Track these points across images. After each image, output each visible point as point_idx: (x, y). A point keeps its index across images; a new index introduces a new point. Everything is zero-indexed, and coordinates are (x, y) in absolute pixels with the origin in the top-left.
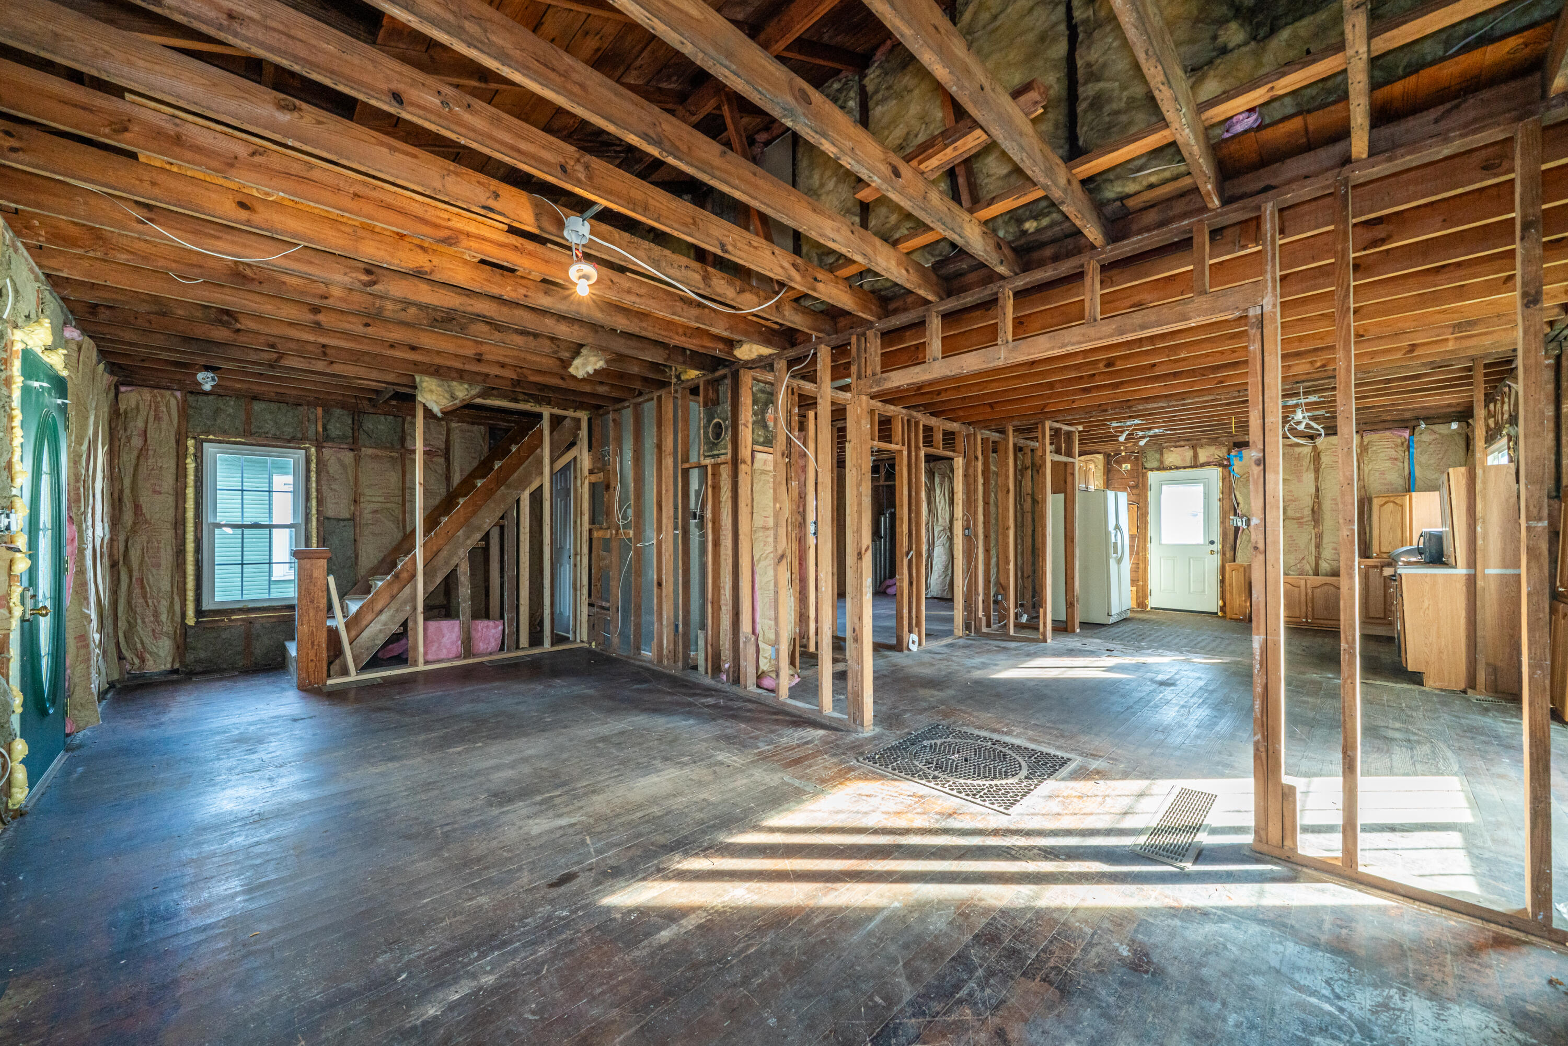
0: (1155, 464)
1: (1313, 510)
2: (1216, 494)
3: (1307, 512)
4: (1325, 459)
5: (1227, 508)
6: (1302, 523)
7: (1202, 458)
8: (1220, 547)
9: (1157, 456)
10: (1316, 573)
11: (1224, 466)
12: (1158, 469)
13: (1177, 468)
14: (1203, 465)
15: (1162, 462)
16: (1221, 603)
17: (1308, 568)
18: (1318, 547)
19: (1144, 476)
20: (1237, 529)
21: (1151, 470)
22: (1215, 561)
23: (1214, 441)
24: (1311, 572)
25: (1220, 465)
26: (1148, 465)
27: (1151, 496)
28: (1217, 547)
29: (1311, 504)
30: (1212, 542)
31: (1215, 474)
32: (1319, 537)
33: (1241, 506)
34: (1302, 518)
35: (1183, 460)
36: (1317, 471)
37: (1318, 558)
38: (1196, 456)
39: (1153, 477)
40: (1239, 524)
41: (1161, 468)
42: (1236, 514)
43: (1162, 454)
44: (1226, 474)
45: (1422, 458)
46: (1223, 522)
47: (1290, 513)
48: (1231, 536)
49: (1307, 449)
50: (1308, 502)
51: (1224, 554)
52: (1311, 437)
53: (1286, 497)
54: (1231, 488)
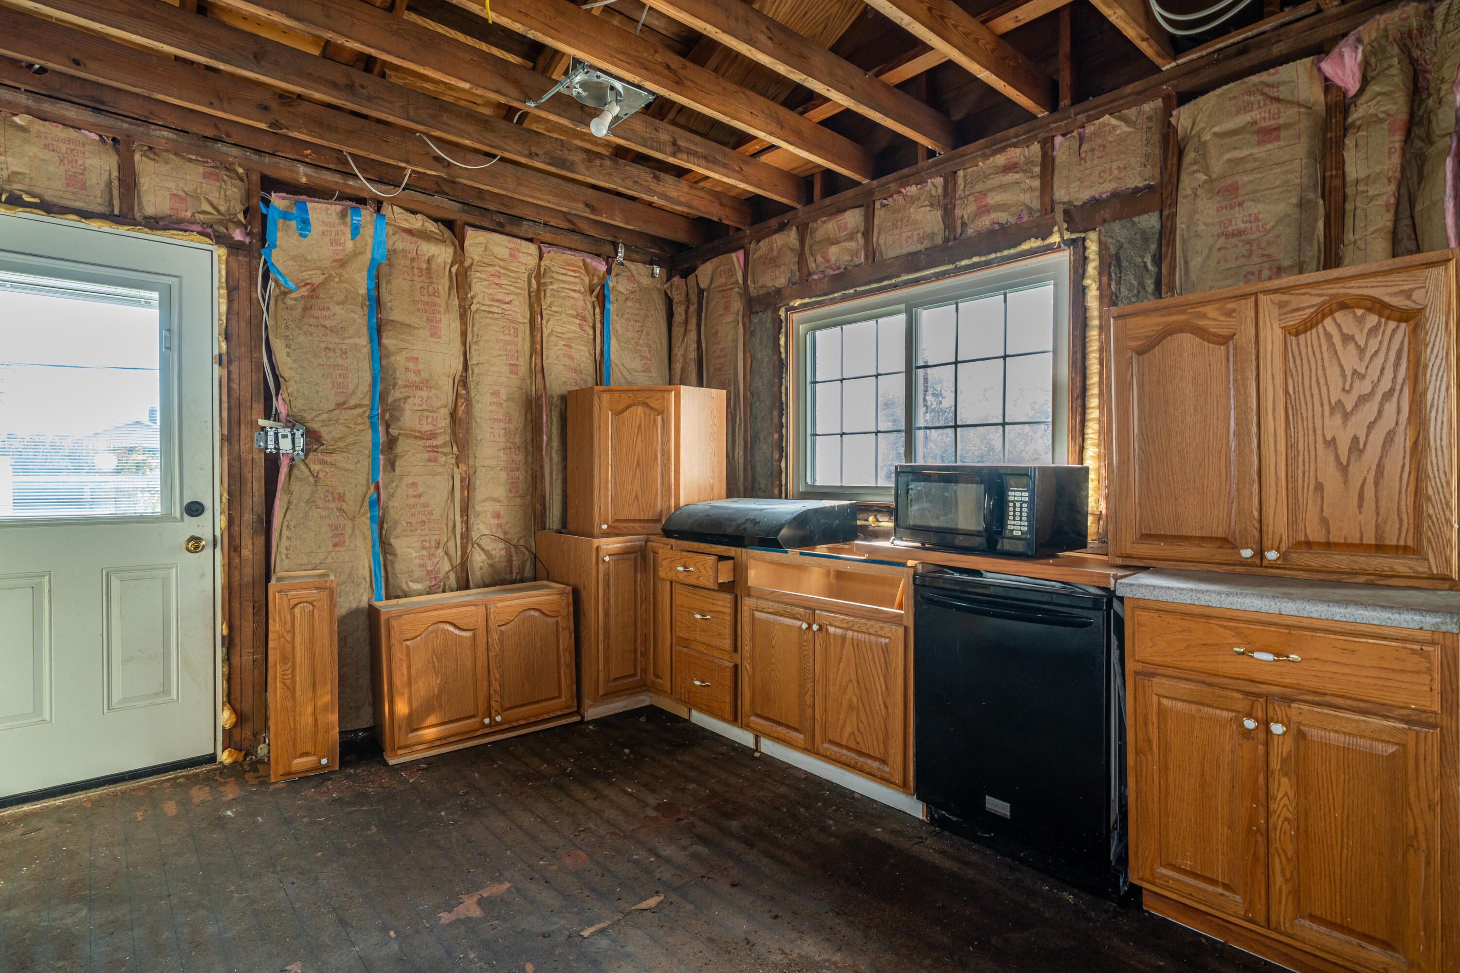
1: (453, 414)
2: (206, 338)
3: (444, 422)
4: (479, 288)
5: (244, 389)
6: (434, 449)
7: (154, 202)
8: (221, 522)
10: (464, 584)
11: (234, 247)
13: (48, 208)
14: (154, 223)
17: (446, 569)
18: (465, 510)
20: (272, 462)
22: (208, 575)
24: (452, 580)
25: (222, 238)
28: (210, 524)
29: (450, 398)
30: (194, 509)
32: (468, 485)
33: (291, 387)
34: (432, 436)
35: (76, 181)
36: (463, 315)
37: (466, 537)
38: (127, 181)
40: (285, 445)
42: (271, 413)
44: (242, 274)
45: (617, 324)
46: (229, 439)
47: (409, 419)
48: (256, 488)
49: (443, 254)
50: (445, 393)
51: (233, 548)
52: (449, 224)
53: (402, 378)
54: (255, 324)
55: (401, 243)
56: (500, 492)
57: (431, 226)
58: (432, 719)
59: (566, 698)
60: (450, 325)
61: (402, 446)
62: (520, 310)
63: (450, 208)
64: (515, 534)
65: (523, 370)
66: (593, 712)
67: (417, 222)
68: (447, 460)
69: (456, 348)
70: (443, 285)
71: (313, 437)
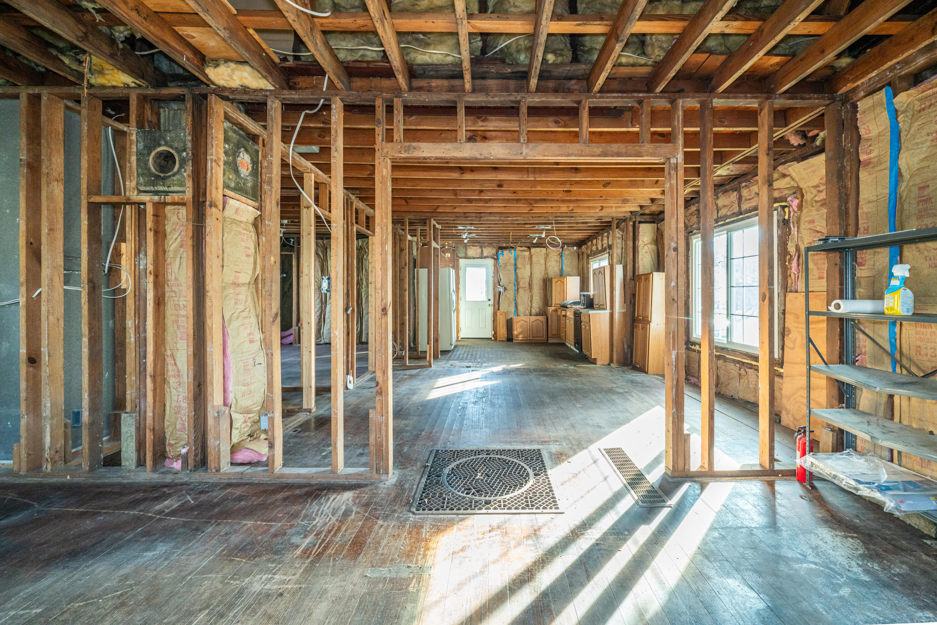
0: (463, 255)
1: (529, 283)
2: (491, 274)
3: (527, 285)
4: (534, 259)
5: (496, 281)
6: (526, 290)
7: (485, 254)
9: (464, 250)
10: (531, 315)
11: (495, 259)
12: (465, 258)
13: (474, 258)
14: (485, 257)
15: (466, 254)
16: (493, 333)
17: (527, 312)
18: (531, 301)
19: (458, 261)
20: (500, 293)
21: (461, 258)
22: (490, 310)
23: (490, 245)
24: (529, 314)
25: (493, 258)
26: (460, 255)
27: (461, 273)
28: (492, 302)
30: (489, 300)
31: (490, 262)
32: (532, 297)
33: (503, 280)
34: (525, 287)
35: (477, 254)
36: (531, 264)
37: (531, 307)
38: (482, 252)
39: (462, 262)
40: (502, 290)
41: (466, 257)
42: (499, 285)
43: (466, 249)
44: (496, 263)
45: (565, 261)
46: (494, 289)
47: (521, 285)
48: (497, 297)
49: (527, 253)
50: (527, 279)
51: (494, 306)
52: (529, 248)
53: (520, 277)
54: (497, 270)
55: (520, 253)
56: (538, 298)
57: (525, 248)
58: (521, 336)
59: (545, 337)
60: (528, 267)
61: (520, 290)
62: (542, 261)
63: (529, 245)
64: (541, 307)
65: (543, 273)
66: (550, 341)
67: (523, 248)
68: (528, 292)
69: (529, 271)
70: (527, 259)
71: (505, 289)
